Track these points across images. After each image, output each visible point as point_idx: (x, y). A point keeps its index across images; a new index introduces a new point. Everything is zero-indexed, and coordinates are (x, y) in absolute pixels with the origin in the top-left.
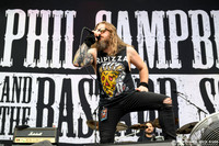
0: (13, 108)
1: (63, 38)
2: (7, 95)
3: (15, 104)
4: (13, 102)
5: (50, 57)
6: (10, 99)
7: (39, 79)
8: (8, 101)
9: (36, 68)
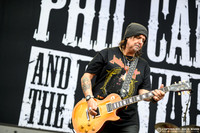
0: (46, 93)
1: (111, 17)
2: (40, 75)
3: (49, 89)
4: (46, 85)
5: (94, 37)
6: (44, 81)
7: (79, 62)
8: (40, 83)
9: (77, 48)
